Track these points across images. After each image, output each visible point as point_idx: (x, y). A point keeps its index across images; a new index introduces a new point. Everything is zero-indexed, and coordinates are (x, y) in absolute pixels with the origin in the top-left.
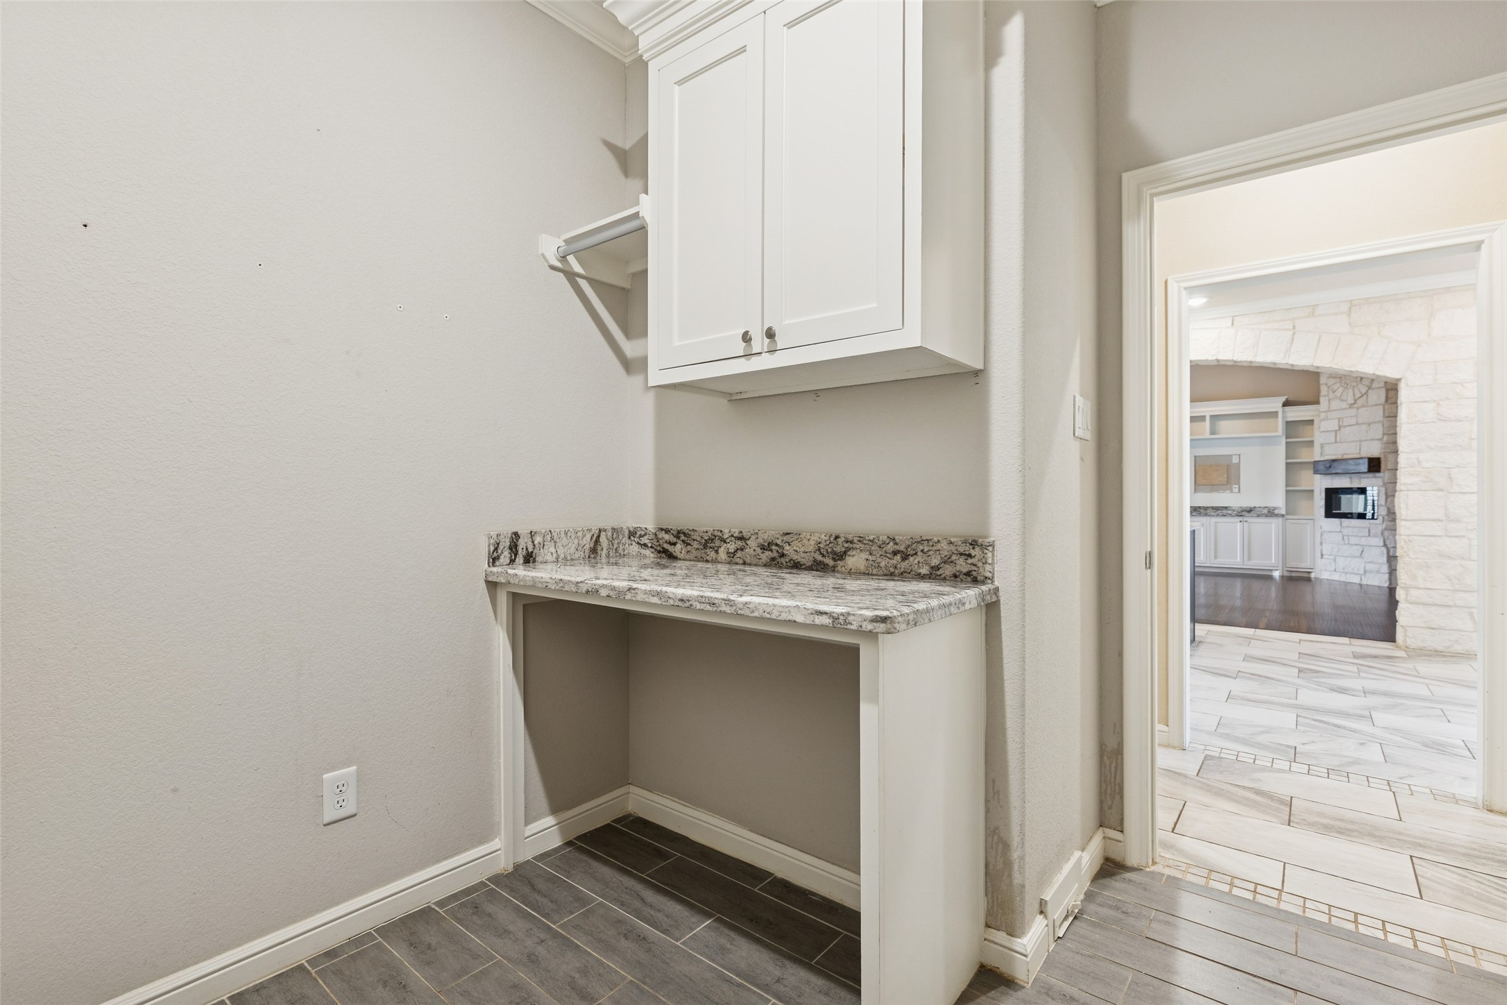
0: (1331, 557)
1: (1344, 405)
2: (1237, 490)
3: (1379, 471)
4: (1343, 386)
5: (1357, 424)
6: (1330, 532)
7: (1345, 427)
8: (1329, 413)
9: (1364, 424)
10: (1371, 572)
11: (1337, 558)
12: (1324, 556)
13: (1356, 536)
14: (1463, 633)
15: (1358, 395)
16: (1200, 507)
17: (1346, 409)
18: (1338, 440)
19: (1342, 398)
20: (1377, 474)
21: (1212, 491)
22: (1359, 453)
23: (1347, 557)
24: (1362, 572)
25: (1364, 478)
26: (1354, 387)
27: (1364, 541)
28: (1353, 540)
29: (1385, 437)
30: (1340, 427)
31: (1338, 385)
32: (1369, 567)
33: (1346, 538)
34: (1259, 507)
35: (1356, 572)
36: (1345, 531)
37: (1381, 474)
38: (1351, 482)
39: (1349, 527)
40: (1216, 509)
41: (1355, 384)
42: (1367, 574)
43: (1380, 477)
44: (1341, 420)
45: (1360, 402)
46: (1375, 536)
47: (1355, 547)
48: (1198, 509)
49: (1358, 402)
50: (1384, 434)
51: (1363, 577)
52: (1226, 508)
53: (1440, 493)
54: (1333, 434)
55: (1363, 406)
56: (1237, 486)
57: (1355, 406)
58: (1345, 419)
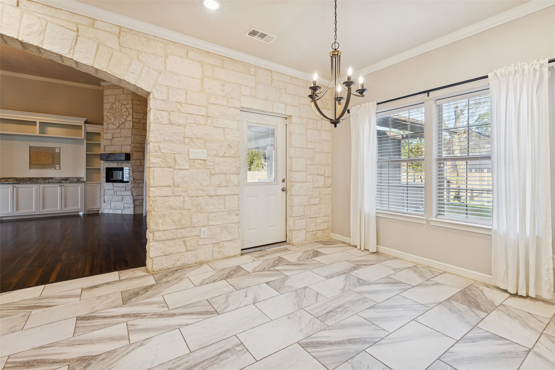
0: (109, 202)
1: (115, 127)
2: (58, 168)
3: (130, 160)
4: (114, 118)
5: (120, 137)
6: (108, 189)
7: (115, 138)
8: (108, 130)
9: (123, 137)
10: (126, 208)
11: (111, 202)
12: (106, 202)
13: (120, 191)
14: (180, 254)
15: (121, 123)
16: (33, 178)
17: (115, 129)
18: (112, 144)
19: (114, 123)
20: (129, 162)
21: (42, 168)
22: (121, 151)
23: (116, 201)
24: (122, 208)
25: (123, 163)
26: (119, 119)
27: (123, 193)
28: (119, 193)
29: (132, 144)
30: (113, 137)
31: (112, 117)
32: (126, 205)
33: (115, 192)
34: (72, 178)
35: (120, 208)
36: (115, 189)
37: (131, 162)
38: (118, 165)
39: (117, 187)
40: (45, 179)
41: (120, 118)
42: (125, 209)
43: (130, 163)
44: (113, 134)
45: (122, 126)
46: (128, 191)
47: (119, 196)
48: (32, 179)
49: (121, 126)
50: (132, 143)
51: (123, 211)
52: (51, 178)
53: (170, 169)
54: (110, 141)
55: (123, 129)
56: (59, 166)
57: (120, 128)
58: (115, 134)
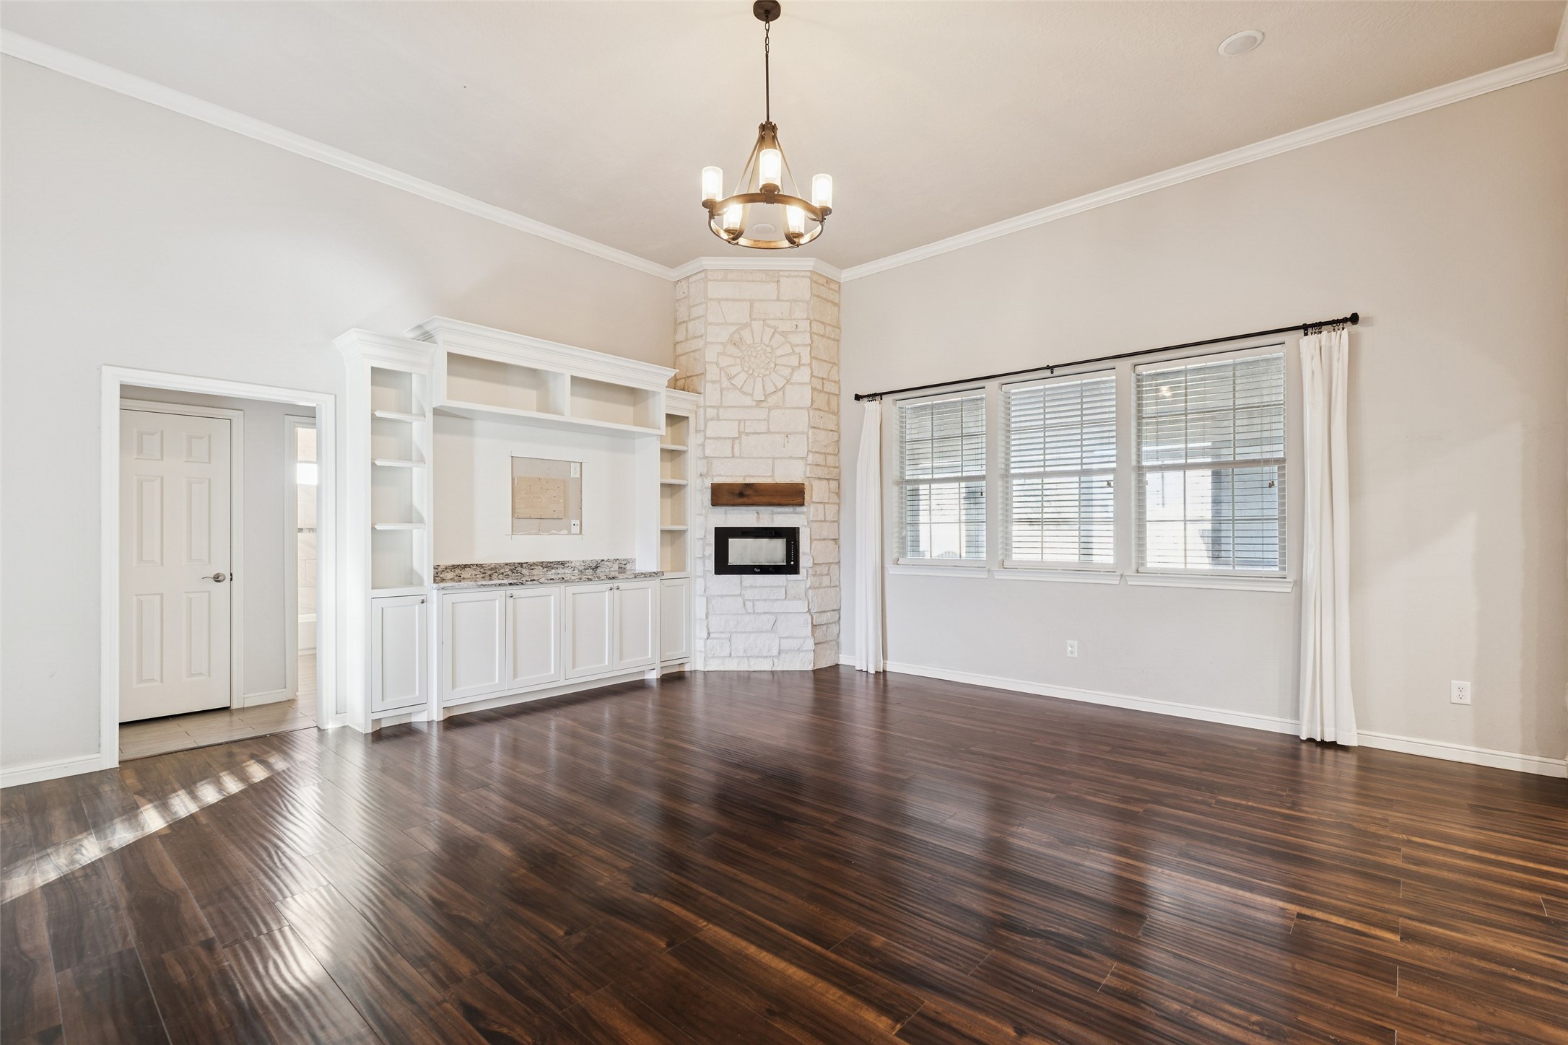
0: (723, 636)
1: (748, 401)
2: (576, 529)
3: (802, 504)
4: (747, 372)
5: (769, 432)
6: (722, 596)
7: (748, 434)
8: (721, 410)
9: (778, 433)
10: (787, 652)
11: (734, 635)
12: (712, 635)
13: (765, 600)
15: (770, 389)
16: (521, 565)
17: (751, 407)
18: (737, 454)
19: (743, 390)
20: (799, 509)
21: (539, 531)
22: (772, 476)
23: (750, 632)
24: (775, 652)
25: (779, 513)
26: (765, 376)
27: (777, 607)
28: (760, 607)
29: (810, 456)
30: (740, 433)
31: (739, 368)
32: (786, 644)
33: (749, 604)
34: (608, 561)
35: (765, 654)
36: (748, 594)
37: (804, 509)
38: (758, 518)
39: (755, 587)
40: (548, 566)
41: (767, 372)
42: (783, 655)
43: (802, 513)
44: (742, 424)
45: (772, 400)
46: (795, 598)
47: (765, 617)
48: (519, 569)
49: (769, 400)
50: (809, 451)
51: (776, 661)
52: (563, 563)
54: (730, 442)
55: (777, 407)
56: (577, 522)
57: (763, 404)
58: (748, 423)
